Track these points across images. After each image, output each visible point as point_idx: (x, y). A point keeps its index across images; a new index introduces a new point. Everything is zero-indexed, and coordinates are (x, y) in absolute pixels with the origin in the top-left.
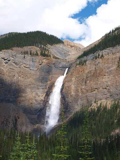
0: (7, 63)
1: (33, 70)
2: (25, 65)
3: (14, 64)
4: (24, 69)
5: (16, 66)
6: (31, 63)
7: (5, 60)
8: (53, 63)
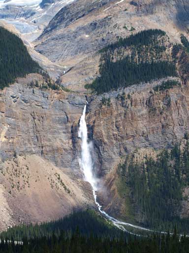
0: (16, 101)
1: (46, 109)
2: (36, 103)
3: (23, 102)
4: (35, 108)
5: (26, 104)
6: (43, 99)
7: (13, 97)
8: (66, 97)
